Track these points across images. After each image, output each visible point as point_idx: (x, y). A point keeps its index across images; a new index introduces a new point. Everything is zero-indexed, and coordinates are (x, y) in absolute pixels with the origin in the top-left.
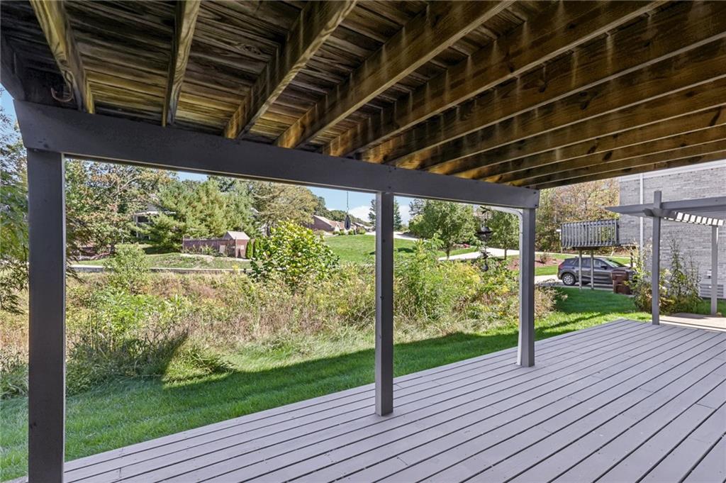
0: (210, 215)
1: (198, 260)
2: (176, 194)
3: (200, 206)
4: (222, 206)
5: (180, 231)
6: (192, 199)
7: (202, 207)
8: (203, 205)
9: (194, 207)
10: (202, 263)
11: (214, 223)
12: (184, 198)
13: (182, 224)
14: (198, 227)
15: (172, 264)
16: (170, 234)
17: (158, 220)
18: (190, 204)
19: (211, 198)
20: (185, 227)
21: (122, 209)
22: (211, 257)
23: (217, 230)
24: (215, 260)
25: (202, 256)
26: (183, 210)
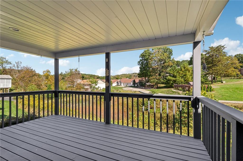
0: (185, 75)
1: (177, 92)
2: (174, 69)
3: (181, 72)
4: (190, 71)
5: (175, 81)
6: (179, 70)
7: (182, 73)
8: (183, 72)
9: (180, 73)
10: (178, 94)
11: (186, 78)
12: (176, 70)
13: (175, 79)
14: (180, 79)
15: (169, 93)
16: (171, 82)
17: (168, 78)
18: (178, 72)
19: (186, 69)
20: (176, 80)
21: (160, 75)
22: (182, 92)
23: (187, 80)
24: (182, 93)
25: (179, 91)
26: (176, 74)
